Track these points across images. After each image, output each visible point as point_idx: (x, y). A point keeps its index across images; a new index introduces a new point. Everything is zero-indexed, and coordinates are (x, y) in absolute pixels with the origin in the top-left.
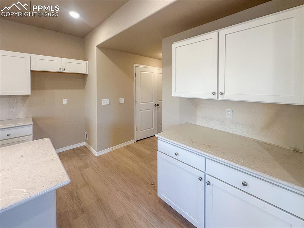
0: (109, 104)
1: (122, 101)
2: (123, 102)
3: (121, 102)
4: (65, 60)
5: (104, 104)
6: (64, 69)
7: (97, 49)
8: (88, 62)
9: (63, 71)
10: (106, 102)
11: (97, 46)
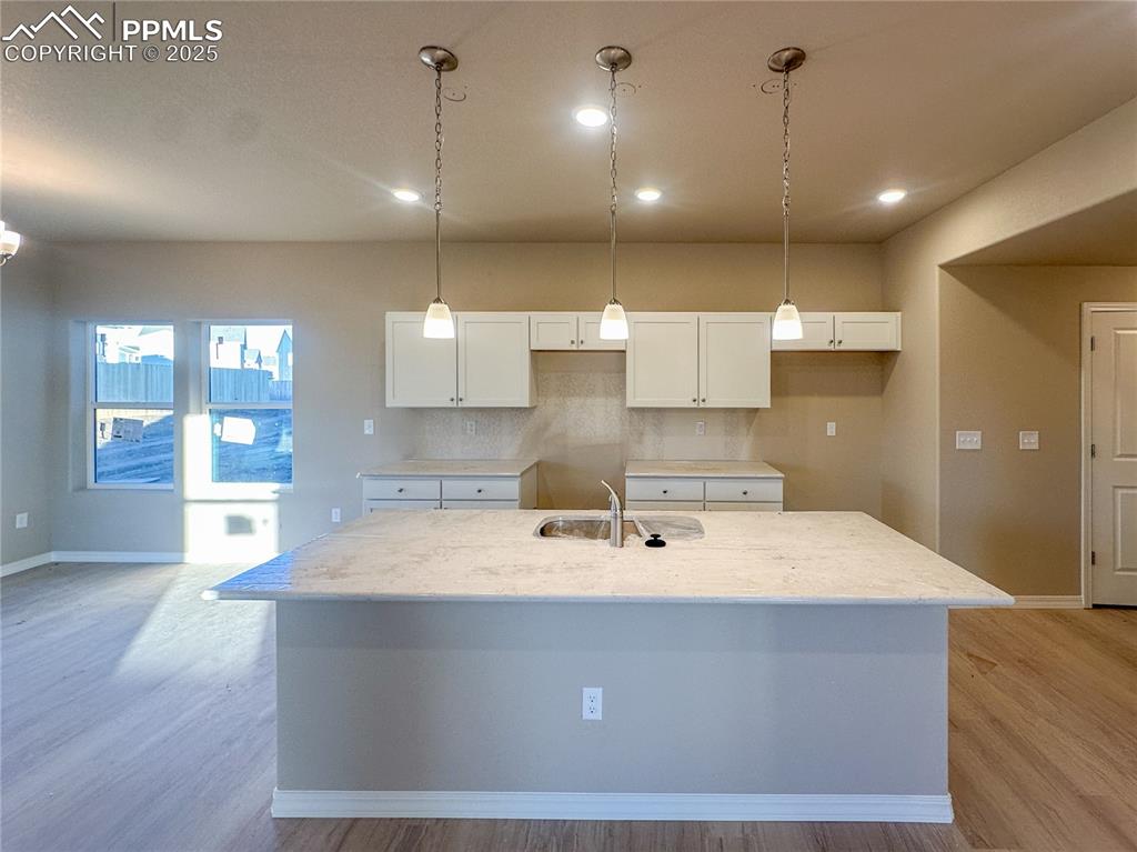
0: (979, 447)
1: (1030, 441)
2: (1036, 447)
3: (1024, 443)
4: (841, 316)
5: (962, 447)
6: (840, 342)
7: (941, 275)
8: (899, 314)
9: (837, 348)
10: (969, 440)
11: (942, 267)
